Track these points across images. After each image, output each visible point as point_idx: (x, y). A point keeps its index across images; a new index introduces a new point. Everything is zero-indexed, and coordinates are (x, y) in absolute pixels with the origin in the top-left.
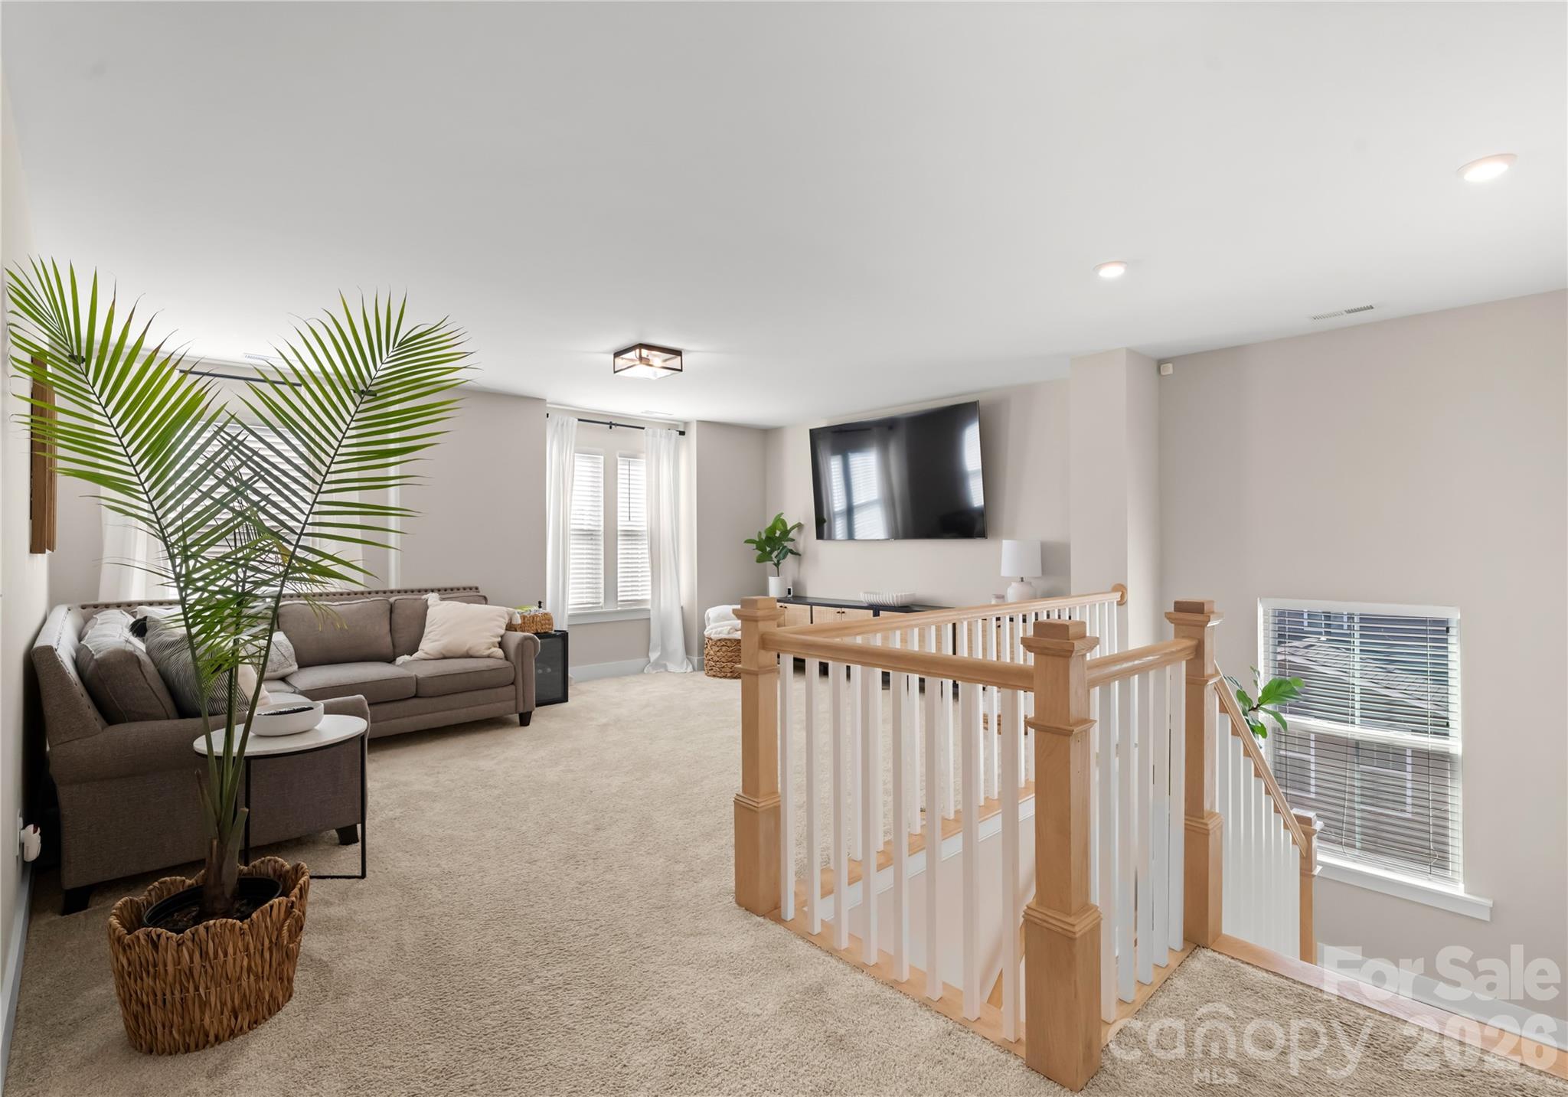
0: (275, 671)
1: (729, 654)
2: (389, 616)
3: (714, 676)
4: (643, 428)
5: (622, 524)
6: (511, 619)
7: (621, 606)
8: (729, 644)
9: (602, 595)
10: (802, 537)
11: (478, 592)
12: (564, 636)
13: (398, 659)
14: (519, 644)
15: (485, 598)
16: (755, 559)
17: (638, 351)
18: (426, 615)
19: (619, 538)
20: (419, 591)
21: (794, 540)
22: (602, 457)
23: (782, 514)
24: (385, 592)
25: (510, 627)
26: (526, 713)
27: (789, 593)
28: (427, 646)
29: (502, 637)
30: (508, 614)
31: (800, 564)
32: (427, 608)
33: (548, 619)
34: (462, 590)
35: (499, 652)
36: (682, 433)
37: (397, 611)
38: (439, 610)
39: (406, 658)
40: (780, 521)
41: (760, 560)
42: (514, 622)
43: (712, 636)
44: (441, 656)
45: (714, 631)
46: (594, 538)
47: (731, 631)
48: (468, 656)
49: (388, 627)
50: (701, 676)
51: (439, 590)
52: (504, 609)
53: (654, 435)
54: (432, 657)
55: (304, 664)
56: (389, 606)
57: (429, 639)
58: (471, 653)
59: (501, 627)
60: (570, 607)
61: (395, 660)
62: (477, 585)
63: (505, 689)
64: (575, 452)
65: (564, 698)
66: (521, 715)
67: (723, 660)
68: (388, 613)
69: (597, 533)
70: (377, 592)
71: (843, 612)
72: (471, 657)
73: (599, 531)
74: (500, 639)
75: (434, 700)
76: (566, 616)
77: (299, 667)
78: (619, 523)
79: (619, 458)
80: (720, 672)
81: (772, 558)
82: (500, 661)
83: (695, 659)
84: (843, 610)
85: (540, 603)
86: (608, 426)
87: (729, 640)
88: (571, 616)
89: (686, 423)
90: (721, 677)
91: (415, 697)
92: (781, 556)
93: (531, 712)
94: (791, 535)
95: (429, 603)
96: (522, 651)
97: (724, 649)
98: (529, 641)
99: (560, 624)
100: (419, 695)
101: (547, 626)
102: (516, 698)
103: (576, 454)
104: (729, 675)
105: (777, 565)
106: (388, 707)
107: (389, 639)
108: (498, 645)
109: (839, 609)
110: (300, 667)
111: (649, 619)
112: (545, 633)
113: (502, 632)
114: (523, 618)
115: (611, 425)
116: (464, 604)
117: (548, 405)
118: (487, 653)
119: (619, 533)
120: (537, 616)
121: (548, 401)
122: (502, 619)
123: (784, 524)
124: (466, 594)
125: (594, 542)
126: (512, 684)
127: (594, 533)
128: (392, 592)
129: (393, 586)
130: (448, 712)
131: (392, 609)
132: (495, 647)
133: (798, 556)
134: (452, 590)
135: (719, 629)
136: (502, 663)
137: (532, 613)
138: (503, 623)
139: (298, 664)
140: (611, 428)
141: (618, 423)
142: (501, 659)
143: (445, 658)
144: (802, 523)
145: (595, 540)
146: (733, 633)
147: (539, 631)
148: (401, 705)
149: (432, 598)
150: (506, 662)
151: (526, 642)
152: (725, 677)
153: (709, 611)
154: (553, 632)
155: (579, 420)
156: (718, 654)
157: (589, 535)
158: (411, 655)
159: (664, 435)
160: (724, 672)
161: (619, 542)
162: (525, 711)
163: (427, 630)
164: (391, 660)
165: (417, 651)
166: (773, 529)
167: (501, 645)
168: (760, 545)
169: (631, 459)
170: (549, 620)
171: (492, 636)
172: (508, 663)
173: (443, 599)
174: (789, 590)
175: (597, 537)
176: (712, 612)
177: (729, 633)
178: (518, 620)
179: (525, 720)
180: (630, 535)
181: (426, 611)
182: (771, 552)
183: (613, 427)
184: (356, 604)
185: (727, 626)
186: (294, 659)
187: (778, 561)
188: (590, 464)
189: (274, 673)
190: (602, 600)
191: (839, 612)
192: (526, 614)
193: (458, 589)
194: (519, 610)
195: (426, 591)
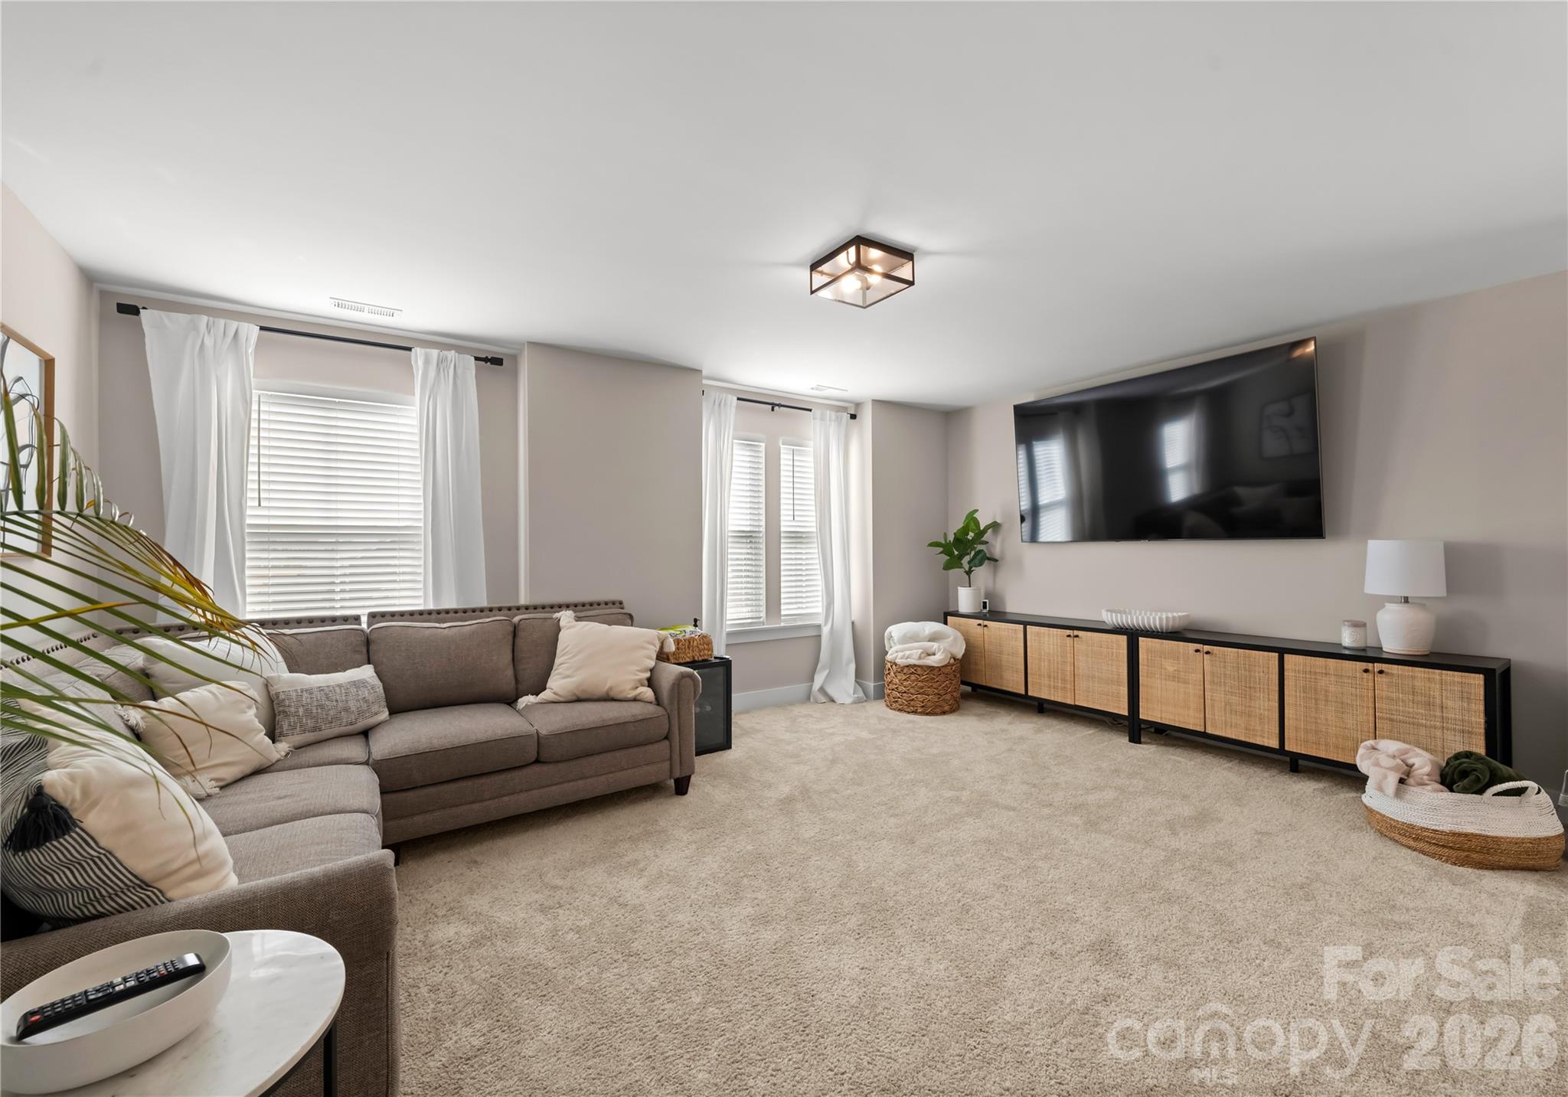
0: (351, 724)
1: (920, 684)
2: (511, 642)
3: (900, 710)
4: (810, 410)
5: (786, 525)
6: (662, 647)
7: (785, 621)
8: (919, 671)
9: (763, 609)
10: (999, 539)
11: (622, 608)
12: (726, 664)
13: (520, 700)
14: (674, 684)
15: (631, 617)
16: (942, 566)
17: (852, 250)
18: (557, 640)
19: (782, 540)
20: (552, 607)
21: (987, 543)
22: (763, 445)
23: (976, 511)
24: (509, 609)
25: (662, 656)
26: (683, 778)
27: (985, 607)
28: (558, 684)
29: (651, 670)
30: (659, 639)
31: (995, 570)
32: (559, 630)
33: (706, 642)
34: (603, 606)
35: (648, 693)
36: (853, 417)
37: (521, 634)
38: (573, 631)
39: (530, 699)
40: (972, 519)
41: (947, 567)
42: (666, 650)
43: (898, 661)
44: (574, 698)
45: (900, 654)
46: (753, 540)
47: (923, 655)
48: (608, 698)
49: (509, 656)
50: (879, 708)
51: (576, 606)
52: (654, 632)
53: (822, 419)
54: (562, 699)
55: (398, 707)
56: (512, 629)
57: (559, 674)
58: (612, 694)
59: (650, 658)
60: (728, 622)
61: (516, 700)
62: (620, 599)
63: (656, 746)
64: (734, 438)
65: (727, 745)
66: (677, 781)
67: (912, 691)
68: (510, 638)
69: (757, 535)
70: (500, 609)
71: (1077, 636)
72: (613, 700)
73: (759, 532)
74: (648, 675)
75: (561, 766)
76: (724, 634)
77: (390, 714)
78: (782, 523)
79: (781, 446)
80: (908, 706)
81: (962, 564)
82: (649, 706)
83: (871, 685)
84: (1076, 632)
85: (696, 620)
86: (770, 407)
87: (919, 666)
88: (729, 634)
89: (858, 405)
90: (909, 713)
91: (537, 761)
92: (976, 561)
93: (690, 777)
94: (984, 538)
95: (562, 623)
96: (678, 693)
97: (913, 677)
98: (687, 679)
99: (720, 650)
100: (542, 760)
101: (706, 652)
102: (671, 759)
103: (735, 441)
104: (919, 710)
105: (969, 573)
106: (498, 779)
107: (510, 672)
108: (646, 683)
109: (1068, 632)
110: (393, 712)
111: (820, 636)
112: (704, 660)
113: (652, 663)
114: (677, 642)
115: (773, 405)
116: (605, 626)
117: (705, 382)
118: (632, 694)
119: (782, 535)
120: (693, 639)
121: (704, 373)
122: (653, 647)
123: (977, 523)
124: (608, 611)
125: (753, 546)
126: (666, 738)
127: (753, 535)
128: (518, 608)
129: (523, 601)
130: (581, 783)
131: (515, 631)
132: (643, 686)
133: (993, 562)
134: (591, 604)
135: (908, 653)
136: (652, 709)
137: (688, 636)
138: (653, 651)
139: (389, 711)
140: (773, 410)
141: (782, 403)
142: (651, 703)
143: (579, 700)
144: (999, 522)
145: (755, 542)
146: (924, 658)
147: (696, 659)
148: (516, 774)
149: (566, 617)
150: (658, 707)
151: (684, 680)
152: (915, 712)
153: (890, 629)
154: (714, 660)
155: (739, 399)
156: (905, 683)
157: (748, 537)
158: (537, 695)
159: (834, 417)
160: (913, 707)
161: (782, 546)
162: (683, 775)
163: (557, 661)
164: (510, 701)
165: (545, 689)
166: (965, 530)
167: (650, 682)
168: (946, 549)
169: (795, 448)
170: (708, 645)
171: (640, 671)
172: (660, 710)
173: (578, 619)
174: (985, 603)
175: (757, 540)
176: (896, 631)
177: (920, 658)
178: (671, 647)
179: (682, 787)
180: (797, 537)
181: (559, 633)
182: (961, 557)
183: (776, 408)
184: (469, 625)
185: (916, 649)
186: (384, 703)
187: (970, 568)
188: (748, 453)
189: (352, 727)
190: (763, 614)
191: (1069, 636)
192: (680, 637)
193: (599, 604)
194: (672, 631)
195: (560, 607)
